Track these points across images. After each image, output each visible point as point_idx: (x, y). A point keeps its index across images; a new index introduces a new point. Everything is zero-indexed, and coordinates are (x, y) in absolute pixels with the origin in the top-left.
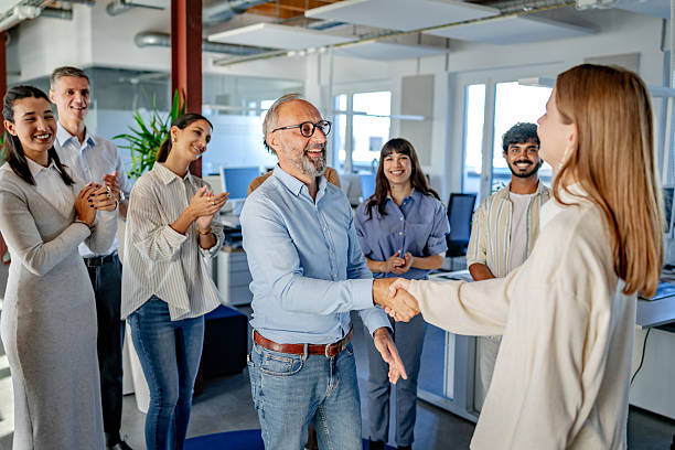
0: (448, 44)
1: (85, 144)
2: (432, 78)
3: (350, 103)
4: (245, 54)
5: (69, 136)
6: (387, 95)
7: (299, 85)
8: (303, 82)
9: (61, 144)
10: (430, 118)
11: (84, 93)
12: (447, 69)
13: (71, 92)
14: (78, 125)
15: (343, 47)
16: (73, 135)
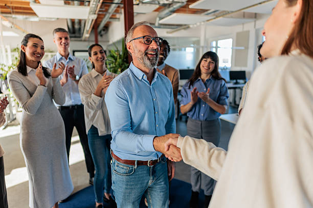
0: (256, 16)
1: (68, 60)
2: (248, 32)
3: (217, 44)
4: (177, 28)
5: (61, 56)
6: (231, 40)
7: (198, 39)
8: (200, 38)
9: (58, 60)
10: (247, 48)
11: (66, 38)
12: (255, 27)
13: (61, 39)
14: (65, 52)
15: (210, 21)
16: (63, 56)
